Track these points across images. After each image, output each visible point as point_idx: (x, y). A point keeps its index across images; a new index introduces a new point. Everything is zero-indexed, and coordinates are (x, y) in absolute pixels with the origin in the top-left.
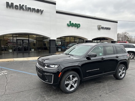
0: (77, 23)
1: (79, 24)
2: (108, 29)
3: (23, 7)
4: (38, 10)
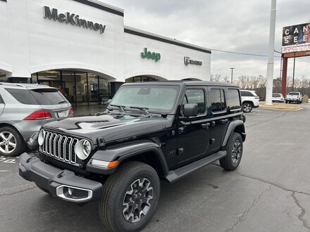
1: (159, 55)
2: (199, 63)
3: (74, 18)
4: (97, 24)
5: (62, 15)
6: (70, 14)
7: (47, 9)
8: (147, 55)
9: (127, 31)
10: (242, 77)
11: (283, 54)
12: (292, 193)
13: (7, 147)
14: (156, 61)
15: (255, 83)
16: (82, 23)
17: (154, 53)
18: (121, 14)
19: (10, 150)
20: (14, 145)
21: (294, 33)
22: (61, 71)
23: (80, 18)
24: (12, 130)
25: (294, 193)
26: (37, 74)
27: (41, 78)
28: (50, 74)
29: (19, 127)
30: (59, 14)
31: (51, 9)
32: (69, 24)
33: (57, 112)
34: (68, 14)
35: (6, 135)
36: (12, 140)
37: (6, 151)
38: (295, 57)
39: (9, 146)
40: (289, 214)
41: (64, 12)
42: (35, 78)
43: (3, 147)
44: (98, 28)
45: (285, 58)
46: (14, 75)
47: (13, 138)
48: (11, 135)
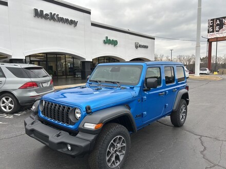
0: (111, 39)
1: (116, 41)
2: (146, 47)
3: (55, 17)
4: (71, 20)
5: (47, 15)
6: (53, 14)
7: (36, 10)
8: (107, 42)
9: (93, 24)
10: (180, 56)
11: (209, 39)
12: (200, 137)
13: (7, 107)
14: (115, 46)
15: (189, 60)
16: (61, 20)
17: (113, 40)
18: (89, 13)
19: (9, 109)
20: (13, 106)
21: (217, 24)
22: (47, 54)
23: (59, 16)
24: (11, 95)
25: (201, 137)
26: (30, 56)
27: (32, 59)
28: (39, 56)
29: (16, 93)
30: (44, 14)
31: (39, 10)
32: (52, 21)
33: (42, 83)
34: (51, 13)
35: (7, 99)
36: (11, 102)
37: (7, 110)
38: (217, 41)
39: (9, 106)
40: (194, 150)
41: (48, 12)
42: (28, 59)
43: (5, 107)
44: (73, 23)
45: (210, 42)
46: (13, 58)
47: (11, 101)
48: (10, 99)
